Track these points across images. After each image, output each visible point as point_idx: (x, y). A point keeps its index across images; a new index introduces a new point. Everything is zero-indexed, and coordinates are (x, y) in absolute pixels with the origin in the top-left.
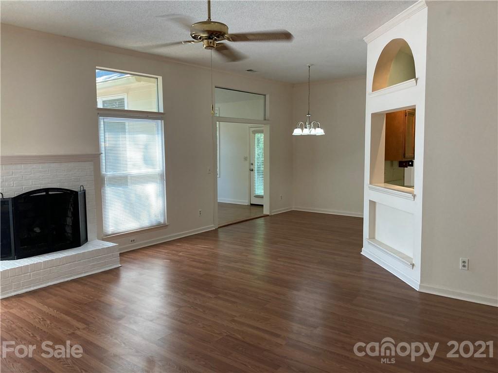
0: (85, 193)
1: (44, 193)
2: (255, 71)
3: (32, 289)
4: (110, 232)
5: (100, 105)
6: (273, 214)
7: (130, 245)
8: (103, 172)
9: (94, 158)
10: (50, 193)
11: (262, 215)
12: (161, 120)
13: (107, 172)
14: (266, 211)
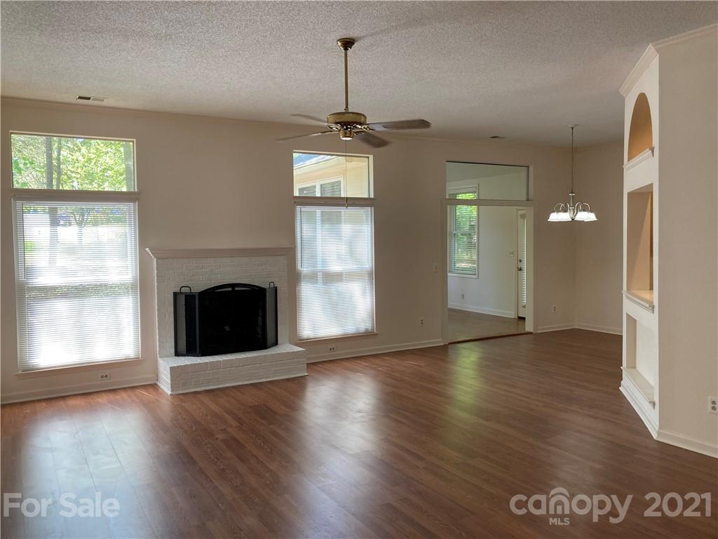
0: (276, 290)
1: (230, 289)
2: (503, 138)
3: (211, 387)
4: (305, 337)
5: (296, 194)
6: (538, 332)
7: (327, 354)
8: (299, 267)
9: (288, 253)
10: (236, 289)
11: (523, 332)
12: (371, 207)
13: (304, 268)
14: (529, 327)
